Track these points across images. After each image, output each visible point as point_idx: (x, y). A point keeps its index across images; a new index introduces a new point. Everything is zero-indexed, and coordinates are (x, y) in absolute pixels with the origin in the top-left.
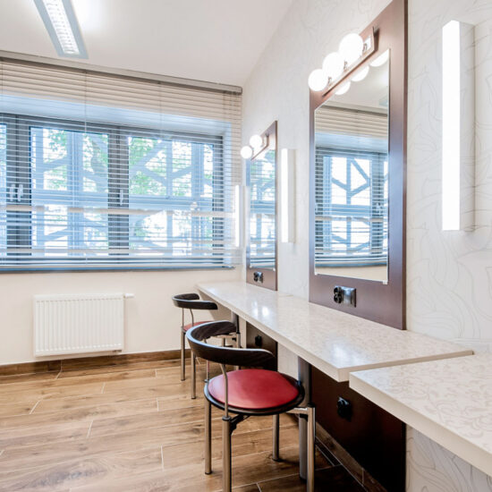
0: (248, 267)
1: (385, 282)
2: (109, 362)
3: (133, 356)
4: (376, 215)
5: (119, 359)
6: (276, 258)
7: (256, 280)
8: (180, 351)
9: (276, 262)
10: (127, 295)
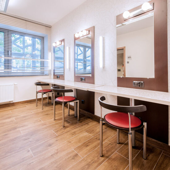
0: (54, 75)
1: (91, 76)
2: (8, 105)
3: (16, 103)
4: (85, 62)
5: (11, 104)
6: (64, 72)
7: (57, 78)
8: (36, 99)
9: (64, 73)
10: (15, 84)
